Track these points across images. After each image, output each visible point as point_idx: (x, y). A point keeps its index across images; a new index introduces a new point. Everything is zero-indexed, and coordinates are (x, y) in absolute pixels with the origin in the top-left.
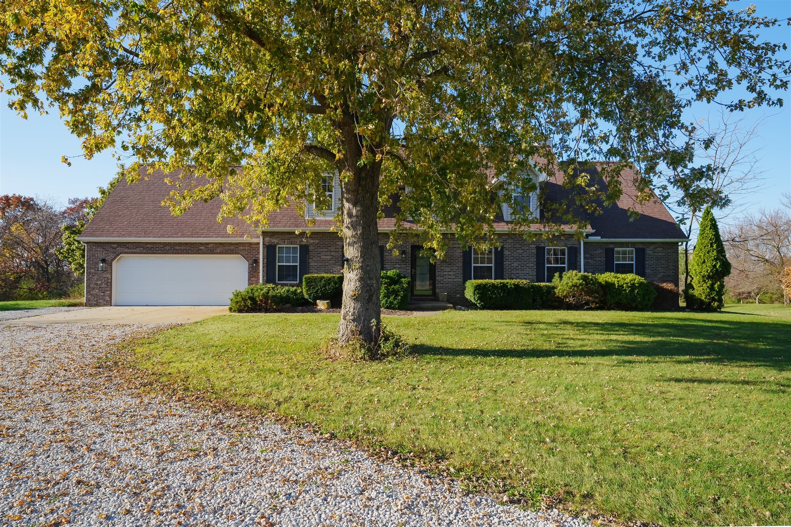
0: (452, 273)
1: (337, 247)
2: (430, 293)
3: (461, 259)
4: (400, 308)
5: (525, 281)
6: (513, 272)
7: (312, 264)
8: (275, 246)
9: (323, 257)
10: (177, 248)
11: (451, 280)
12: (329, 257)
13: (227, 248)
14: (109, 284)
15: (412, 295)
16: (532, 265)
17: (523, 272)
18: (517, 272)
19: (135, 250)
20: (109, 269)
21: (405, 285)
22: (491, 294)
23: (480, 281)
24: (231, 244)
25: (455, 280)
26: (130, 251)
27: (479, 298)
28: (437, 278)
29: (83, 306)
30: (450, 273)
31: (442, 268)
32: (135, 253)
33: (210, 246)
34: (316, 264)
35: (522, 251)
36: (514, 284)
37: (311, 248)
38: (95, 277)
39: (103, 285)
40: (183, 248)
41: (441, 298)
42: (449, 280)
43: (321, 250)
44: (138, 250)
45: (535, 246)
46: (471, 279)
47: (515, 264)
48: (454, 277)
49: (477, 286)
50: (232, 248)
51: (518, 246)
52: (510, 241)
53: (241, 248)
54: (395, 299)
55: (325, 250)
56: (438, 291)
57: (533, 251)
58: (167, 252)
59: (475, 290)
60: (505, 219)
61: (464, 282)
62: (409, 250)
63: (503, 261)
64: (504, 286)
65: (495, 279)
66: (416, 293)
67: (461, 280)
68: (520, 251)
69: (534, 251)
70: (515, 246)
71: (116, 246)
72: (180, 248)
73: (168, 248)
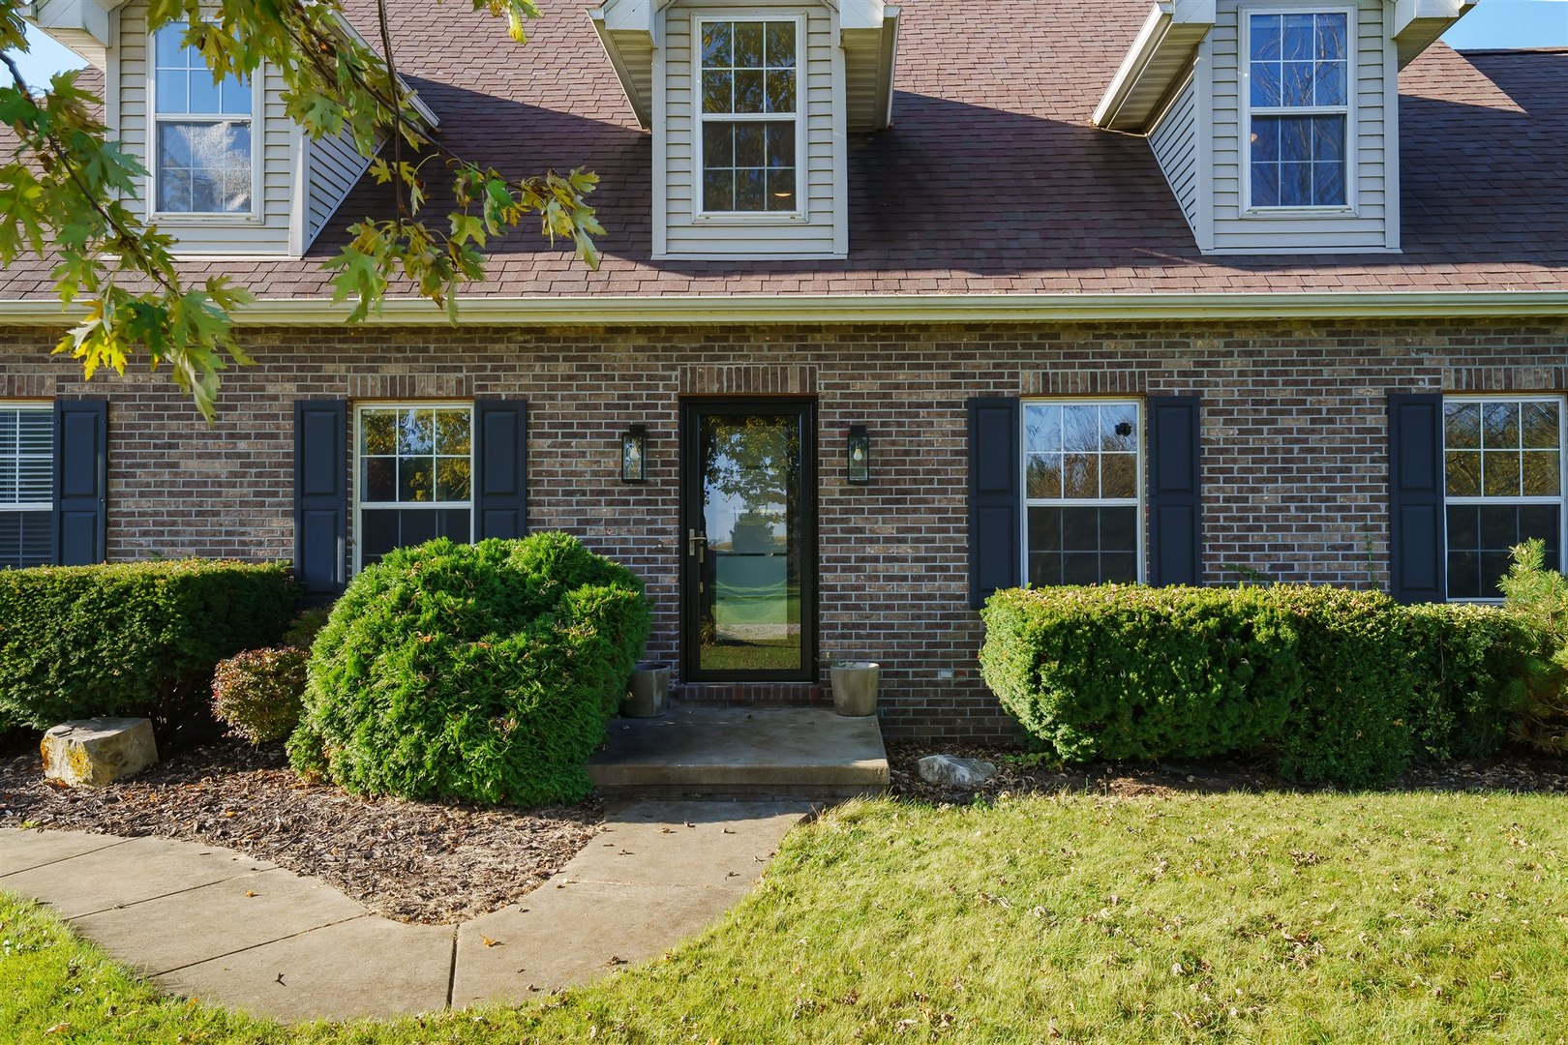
0: (906, 549)
1: (269, 408)
2: (792, 659)
3: (959, 471)
4: (512, 801)
5: (1359, 600)
6: (1254, 538)
7: (127, 505)
9: (191, 465)
11: (905, 588)
12: (221, 468)
15: (690, 669)
16: (1364, 499)
17: (1311, 539)
18: (1280, 538)
21: (578, 634)
22: (1148, 682)
23: (1070, 600)
25: (926, 588)
27: (1067, 712)
28: (827, 579)
30: (895, 550)
31: (855, 520)
34: (147, 504)
35: (1304, 421)
36: (1294, 621)
37: (121, 416)
41: (841, 695)
42: (894, 588)
43: (177, 426)
45: (1378, 392)
46: (1013, 582)
47: (1268, 496)
48: (920, 569)
49: (1048, 634)
51: (1285, 392)
52: (1237, 363)
54: (473, 733)
55: (202, 426)
56: (828, 648)
57: (1371, 421)
59: (1039, 659)
60: (1204, 242)
61: (978, 600)
62: (669, 425)
63: (1194, 481)
64: (1232, 628)
65: (1157, 581)
66: (711, 658)
67: (960, 587)
68: (1294, 422)
69: (1378, 421)
70: (1268, 393)
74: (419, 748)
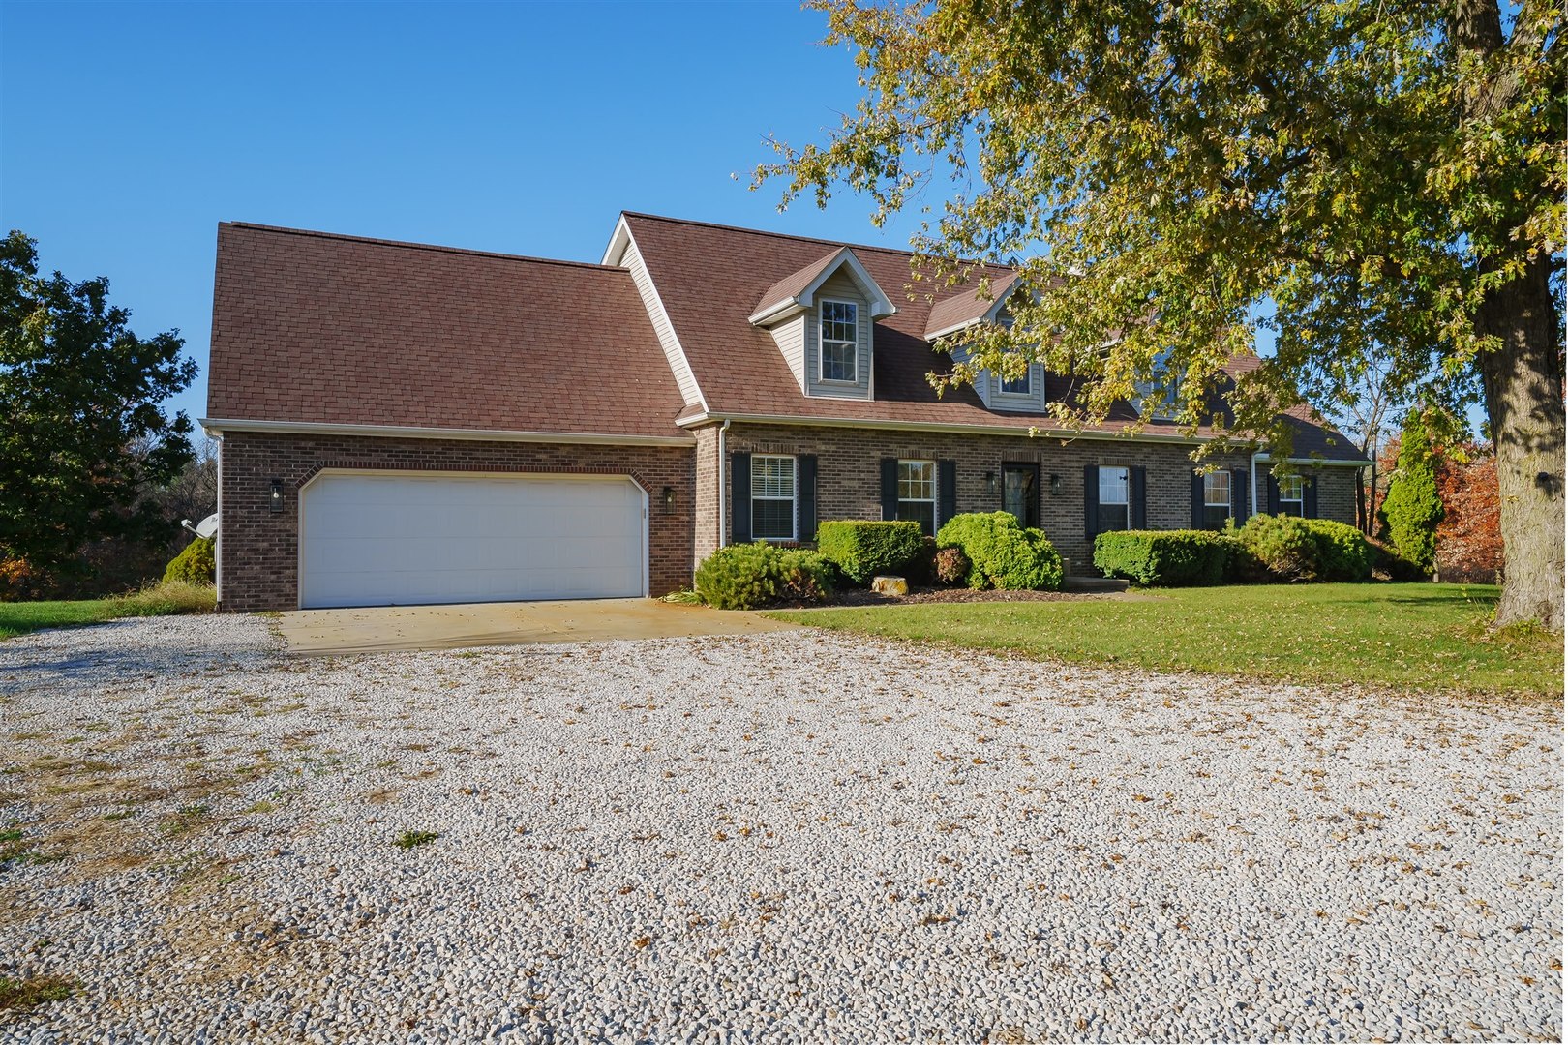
0: (1067, 519)
1: (871, 461)
3: (1081, 492)
6: (1159, 516)
7: (823, 498)
8: (748, 456)
9: (845, 483)
10: (479, 454)
11: (1067, 533)
12: (855, 484)
13: (602, 458)
14: (291, 547)
16: (1185, 503)
17: (1173, 516)
18: (1165, 516)
19: (366, 459)
20: (288, 510)
22: (1176, 556)
24: (611, 449)
25: (1073, 533)
26: (352, 459)
29: (212, 611)
30: (1065, 519)
31: (1053, 508)
32: (368, 466)
33: (563, 452)
34: (831, 498)
35: (1171, 477)
37: (821, 462)
38: (252, 531)
39: (277, 553)
40: (494, 455)
42: (1065, 533)
43: (841, 467)
44: (374, 458)
45: (1188, 468)
47: (1162, 503)
48: (1071, 526)
50: (614, 458)
51: (1167, 467)
52: (1154, 457)
53: (635, 459)
55: (849, 467)
57: (1187, 478)
58: (455, 467)
61: (1090, 537)
62: (998, 472)
63: (1144, 497)
67: (1085, 533)
68: (1168, 477)
69: (1189, 478)
70: (1162, 467)
71: (311, 444)
72: (486, 455)
73: (455, 454)
74: (1039, 575)
